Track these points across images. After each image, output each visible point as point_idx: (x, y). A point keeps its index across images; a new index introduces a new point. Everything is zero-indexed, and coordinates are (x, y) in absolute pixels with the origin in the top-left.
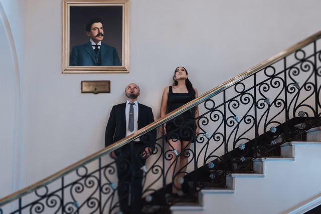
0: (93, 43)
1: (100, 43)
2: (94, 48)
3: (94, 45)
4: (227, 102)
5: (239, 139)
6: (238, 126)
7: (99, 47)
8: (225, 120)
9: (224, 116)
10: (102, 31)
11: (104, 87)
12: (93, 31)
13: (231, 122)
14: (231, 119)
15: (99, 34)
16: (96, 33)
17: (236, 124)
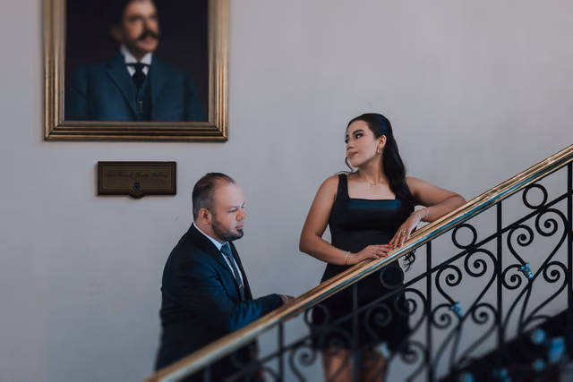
0: (130, 59)
1: (147, 59)
2: (132, 71)
3: (131, 65)
4: (506, 230)
5: (530, 319)
6: (529, 287)
7: (145, 71)
8: (499, 274)
9: (498, 263)
10: (153, 25)
11: (158, 180)
12: (128, 24)
13: (513, 279)
14: (514, 271)
15: (146, 34)
16: (137, 30)
17: (525, 281)
